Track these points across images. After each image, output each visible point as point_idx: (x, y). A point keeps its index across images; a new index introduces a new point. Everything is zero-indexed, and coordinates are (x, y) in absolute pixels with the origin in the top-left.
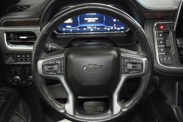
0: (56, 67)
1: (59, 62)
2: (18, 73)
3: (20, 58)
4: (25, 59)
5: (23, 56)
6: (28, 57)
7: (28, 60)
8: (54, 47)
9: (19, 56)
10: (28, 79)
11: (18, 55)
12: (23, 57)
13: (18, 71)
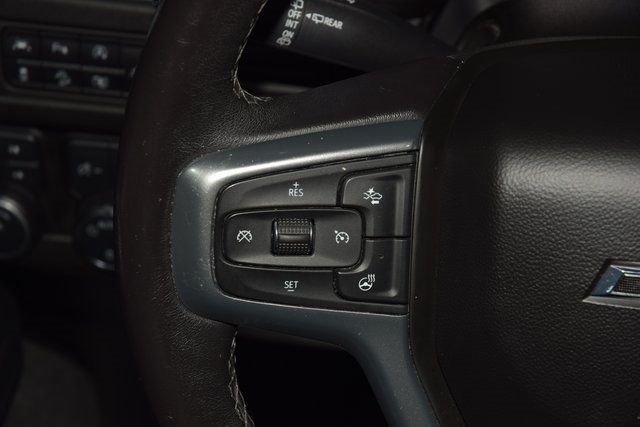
0: (341, 236)
1: (373, 197)
2: (18, 169)
3: (36, 63)
4: (70, 73)
5: (55, 47)
6: (99, 62)
7: (101, 82)
8: (328, 21)
9: (22, 45)
10: (92, 231)
11: (22, 37)
12: (58, 57)
13: (14, 157)
